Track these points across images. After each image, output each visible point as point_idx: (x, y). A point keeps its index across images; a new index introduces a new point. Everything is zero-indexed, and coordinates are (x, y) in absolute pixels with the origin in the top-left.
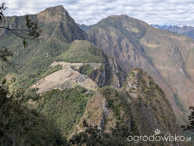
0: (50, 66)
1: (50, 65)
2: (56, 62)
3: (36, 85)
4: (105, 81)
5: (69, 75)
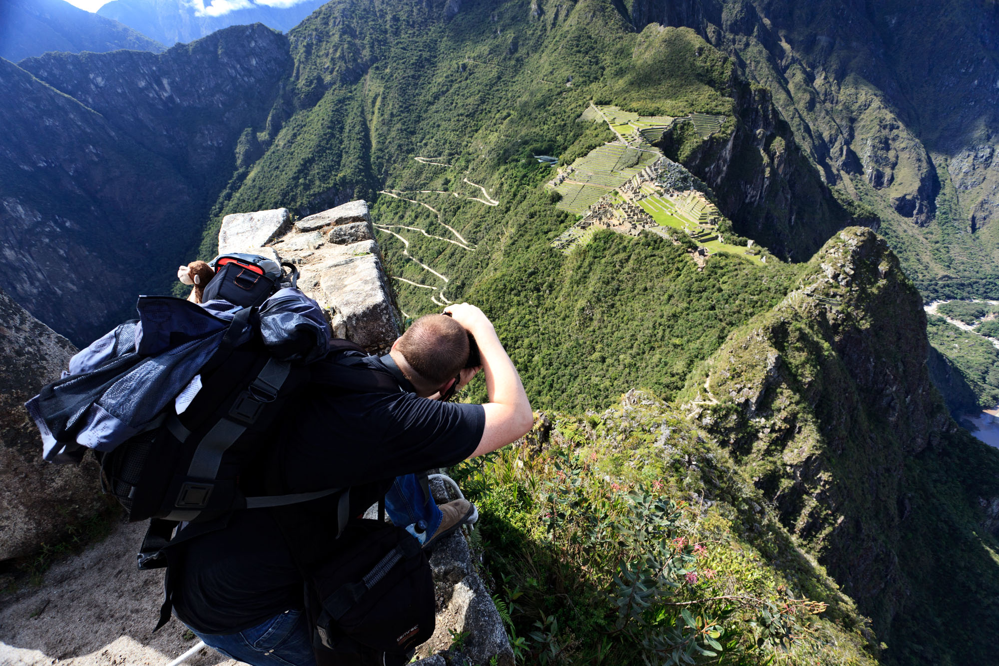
0: (579, 120)
1: (579, 116)
2: (595, 107)
3: (556, 185)
4: (728, 167)
5: (635, 159)
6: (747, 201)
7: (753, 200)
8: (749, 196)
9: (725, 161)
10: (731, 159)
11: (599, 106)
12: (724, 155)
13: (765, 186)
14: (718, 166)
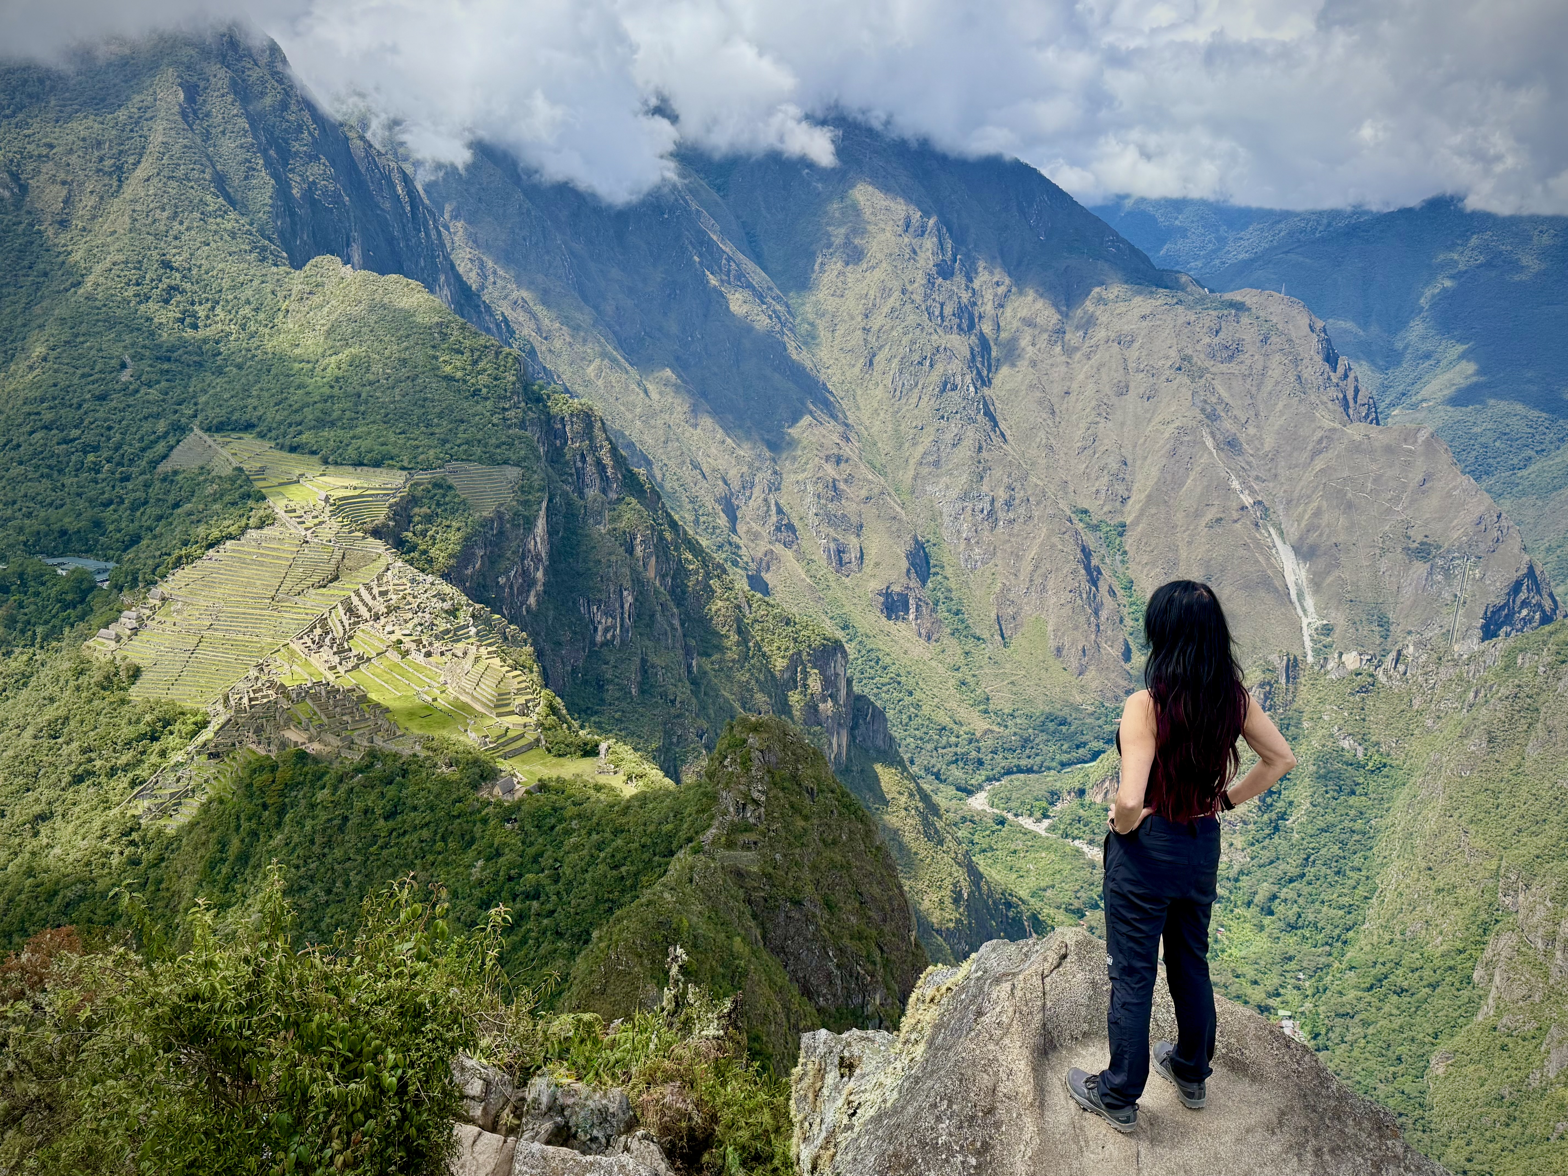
0: (164, 467)
1: (165, 457)
2: (205, 437)
3: (118, 637)
4: (546, 573)
5: (330, 568)
6: (599, 638)
7: (609, 636)
8: (600, 628)
9: (537, 558)
10: (551, 555)
11: (217, 436)
12: (532, 548)
13: (627, 606)
14: (525, 573)
